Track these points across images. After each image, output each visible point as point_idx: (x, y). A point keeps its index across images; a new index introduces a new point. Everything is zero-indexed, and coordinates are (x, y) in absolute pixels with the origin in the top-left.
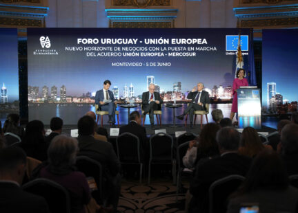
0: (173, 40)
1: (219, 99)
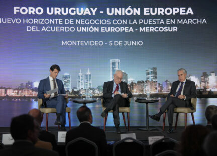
0: (146, 10)
1: (210, 92)
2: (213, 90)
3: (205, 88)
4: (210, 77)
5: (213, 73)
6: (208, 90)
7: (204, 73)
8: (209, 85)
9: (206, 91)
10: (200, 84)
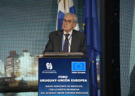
2: (26, 79)
3: (14, 76)
4: (21, 59)
5: (26, 51)
6: (18, 79)
7: (11, 53)
8: (20, 70)
9: (15, 81)
10: (5, 69)
